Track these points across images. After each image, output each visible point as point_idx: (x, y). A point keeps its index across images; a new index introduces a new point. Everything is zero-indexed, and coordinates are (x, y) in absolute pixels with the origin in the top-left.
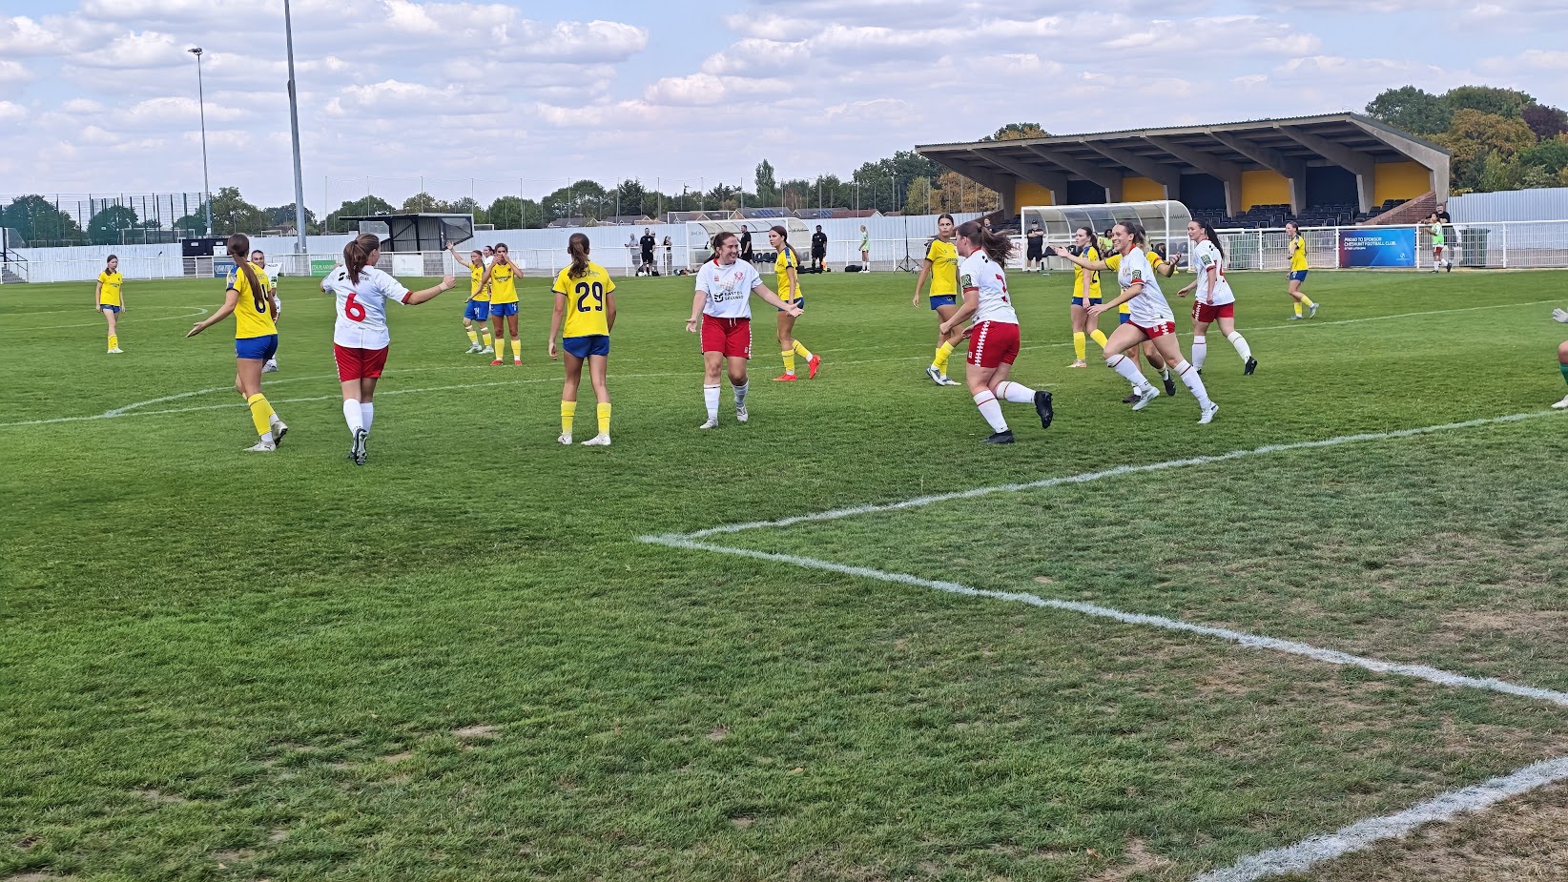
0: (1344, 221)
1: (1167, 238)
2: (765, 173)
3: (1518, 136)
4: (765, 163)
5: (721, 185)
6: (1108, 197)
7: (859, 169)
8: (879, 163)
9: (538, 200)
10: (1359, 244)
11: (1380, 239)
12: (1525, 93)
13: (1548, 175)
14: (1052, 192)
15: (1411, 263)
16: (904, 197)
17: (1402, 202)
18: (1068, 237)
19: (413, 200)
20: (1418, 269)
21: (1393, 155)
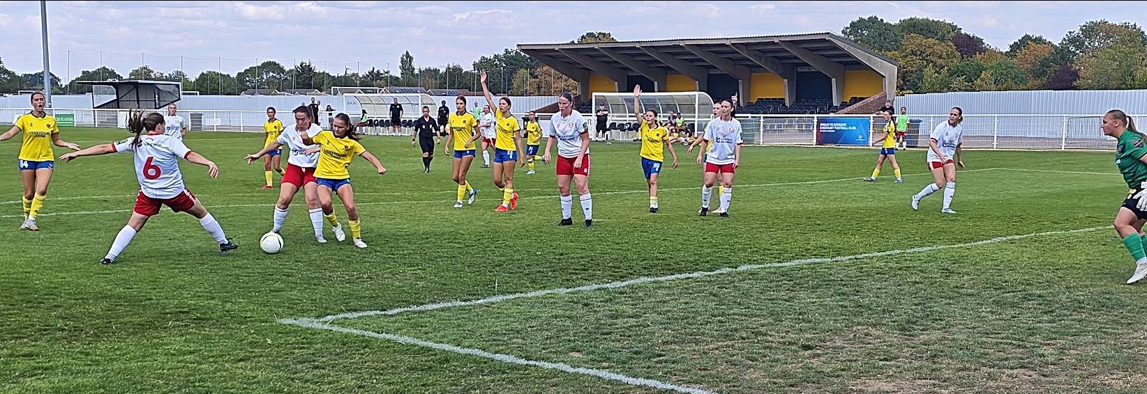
0: (822, 112)
1: (696, 119)
2: (407, 60)
3: (948, 55)
4: (407, 53)
5: (374, 69)
6: (656, 89)
7: (477, 61)
8: (492, 57)
9: (234, 75)
10: (831, 128)
11: (845, 125)
12: (955, 24)
13: (966, 83)
14: (616, 83)
15: (866, 143)
16: (510, 84)
17: (863, 99)
18: (626, 117)
19: (137, 71)
20: (871, 147)
21: (858, 64)
